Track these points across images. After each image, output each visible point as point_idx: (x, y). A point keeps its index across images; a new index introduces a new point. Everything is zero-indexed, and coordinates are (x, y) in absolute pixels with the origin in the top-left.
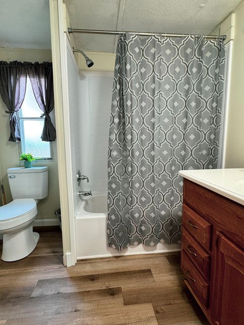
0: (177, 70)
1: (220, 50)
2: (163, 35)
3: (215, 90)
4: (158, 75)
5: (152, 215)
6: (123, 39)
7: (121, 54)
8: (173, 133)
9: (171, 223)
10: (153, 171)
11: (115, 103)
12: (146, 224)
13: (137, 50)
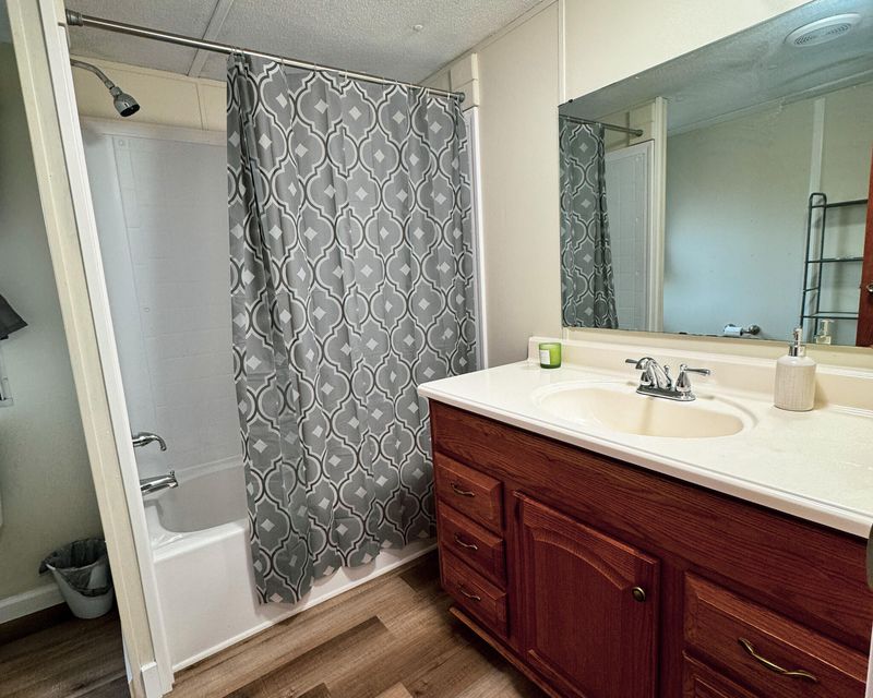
0: (380, 156)
1: (456, 123)
2: (341, 73)
3: (456, 203)
4: (341, 166)
5: (361, 492)
6: (241, 69)
7: (242, 106)
8: (384, 299)
9: (402, 499)
10: (351, 390)
11: (239, 232)
12: (347, 517)
13: (282, 100)
